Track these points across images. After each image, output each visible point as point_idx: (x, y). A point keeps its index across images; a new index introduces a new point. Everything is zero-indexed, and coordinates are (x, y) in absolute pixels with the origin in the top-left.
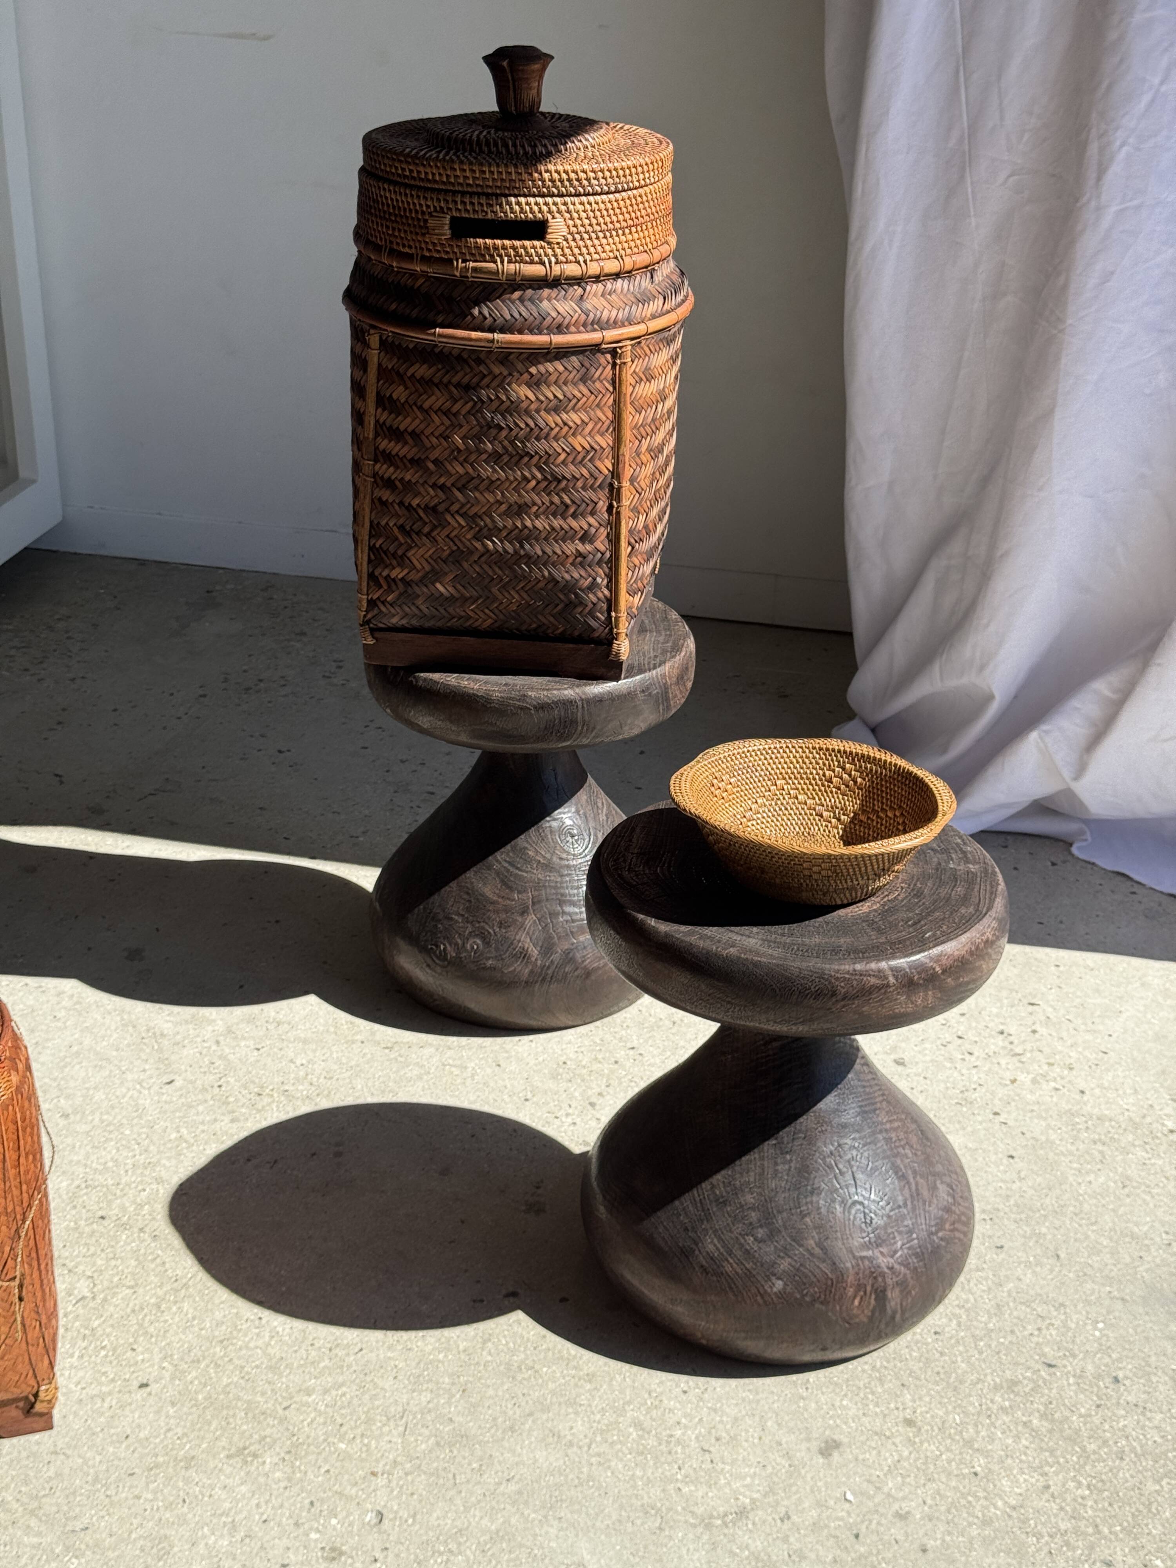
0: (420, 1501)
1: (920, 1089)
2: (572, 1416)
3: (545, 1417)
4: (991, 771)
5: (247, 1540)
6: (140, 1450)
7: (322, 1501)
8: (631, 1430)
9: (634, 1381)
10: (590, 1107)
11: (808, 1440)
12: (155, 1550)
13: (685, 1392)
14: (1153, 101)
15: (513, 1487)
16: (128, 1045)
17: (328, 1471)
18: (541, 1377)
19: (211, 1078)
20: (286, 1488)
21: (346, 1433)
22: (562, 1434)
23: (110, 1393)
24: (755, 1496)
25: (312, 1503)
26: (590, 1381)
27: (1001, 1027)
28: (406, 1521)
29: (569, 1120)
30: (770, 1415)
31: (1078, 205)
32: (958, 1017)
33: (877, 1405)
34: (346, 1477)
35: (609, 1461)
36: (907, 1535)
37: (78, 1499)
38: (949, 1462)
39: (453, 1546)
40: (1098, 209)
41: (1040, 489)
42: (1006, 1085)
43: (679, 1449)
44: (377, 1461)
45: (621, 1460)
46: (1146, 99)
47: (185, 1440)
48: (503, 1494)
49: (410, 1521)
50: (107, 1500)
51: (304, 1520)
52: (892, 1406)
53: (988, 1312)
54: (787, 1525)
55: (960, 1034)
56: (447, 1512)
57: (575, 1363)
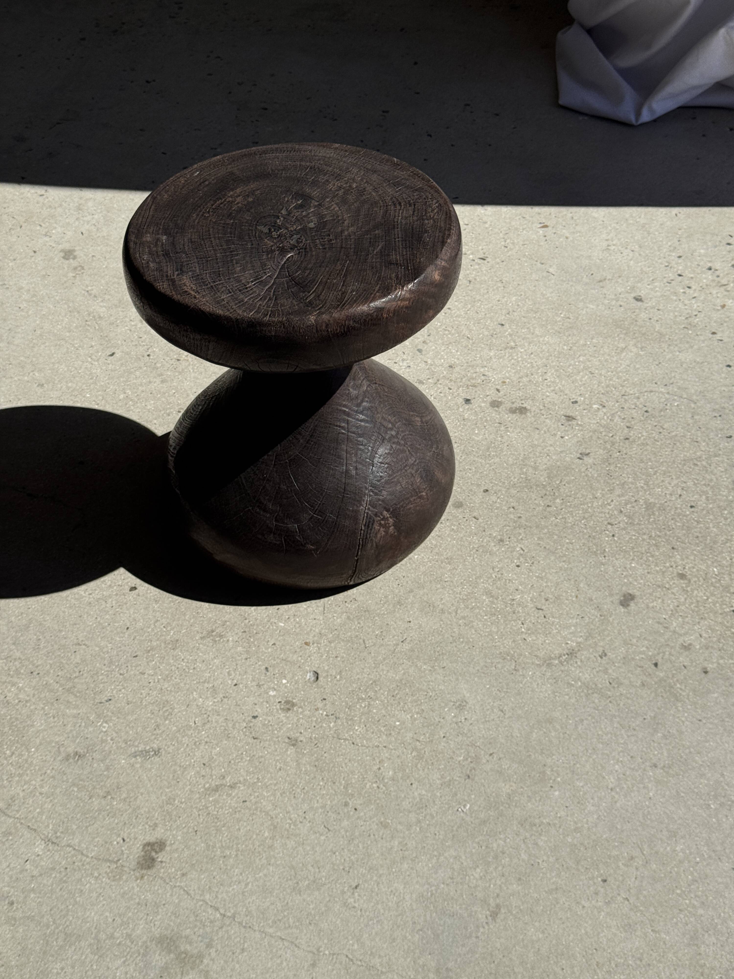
0: (343, 661)
1: (655, 319)
2: (441, 590)
3: (421, 592)
5: (226, 700)
6: (138, 637)
7: (274, 666)
8: (484, 598)
9: (481, 561)
10: (419, 354)
11: (611, 595)
12: (161, 712)
13: (518, 566)
15: (406, 647)
16: (76, 327)
17: (274, 644)
18: (414, 563)
19: (141, 349)
20: (246, 659)
21: (282, 615)
22: (435, 605)
23: (110, 596)
24: (580, 640)
25: (267, 668)
26: (449, 563)
27: (709, 265)
28: (336, 677)
29: (405, 364)
30: (581, 579)
32: (677, 259)
33: (656, 565)
34: (288, 647)
35: (472, 622)
36: (692, 661)
37: (100, 677)
38: (714, 603)
39: (371, 694)
42: (718, 310)
43: (520, 610)
44: (308, 634)
45: (481, 621)
47: (169, 629)
48: (401, 652)
49: (338, 677)
50: (121, 677)
51: (263, 683)
52: (668, 565)
53: (727, 487)
54: (605, 660)
55: (679, 272)
56: (363, 669)
57: (436, 550)
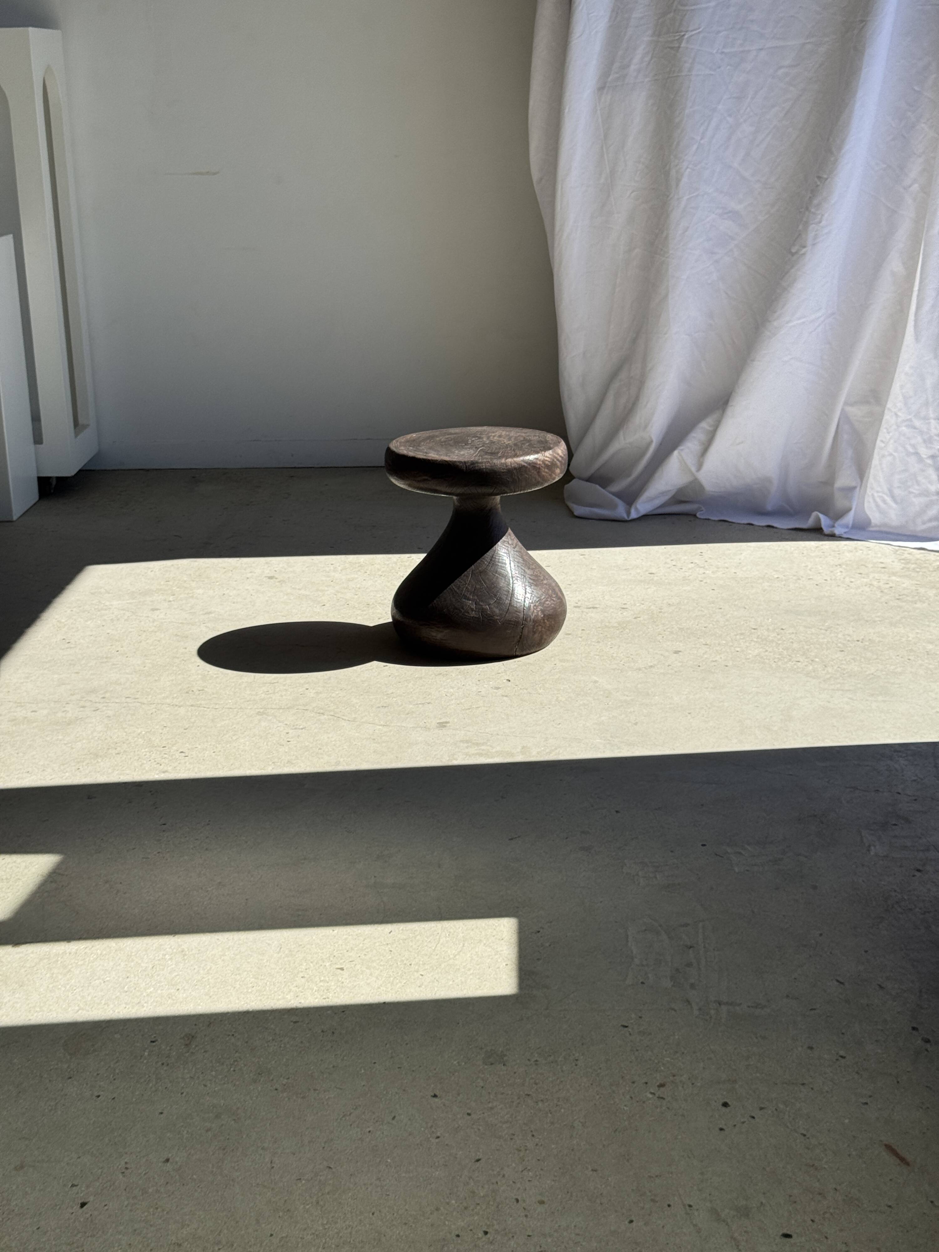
4: (657, 475)
14: (698, 148)
24: (654, 663)
25: (479, 680)
30: (649, 649)
31: (669, 198)
33: (690, 643)
34: (487, 675)
35: (591, 662)
36: (718, 664)
37: (383, 688)
39: (543, 682)
40: (678, 199)
41: (665, 334)
43: (617, 658)
46: (695, 147)
47: (415, 674)
48: (554, 672)
49: (521, 680)
50: (395, 688)
51: (479, 684)
52: (697, 642)
54: (670, 667)
56: (535, 677)
